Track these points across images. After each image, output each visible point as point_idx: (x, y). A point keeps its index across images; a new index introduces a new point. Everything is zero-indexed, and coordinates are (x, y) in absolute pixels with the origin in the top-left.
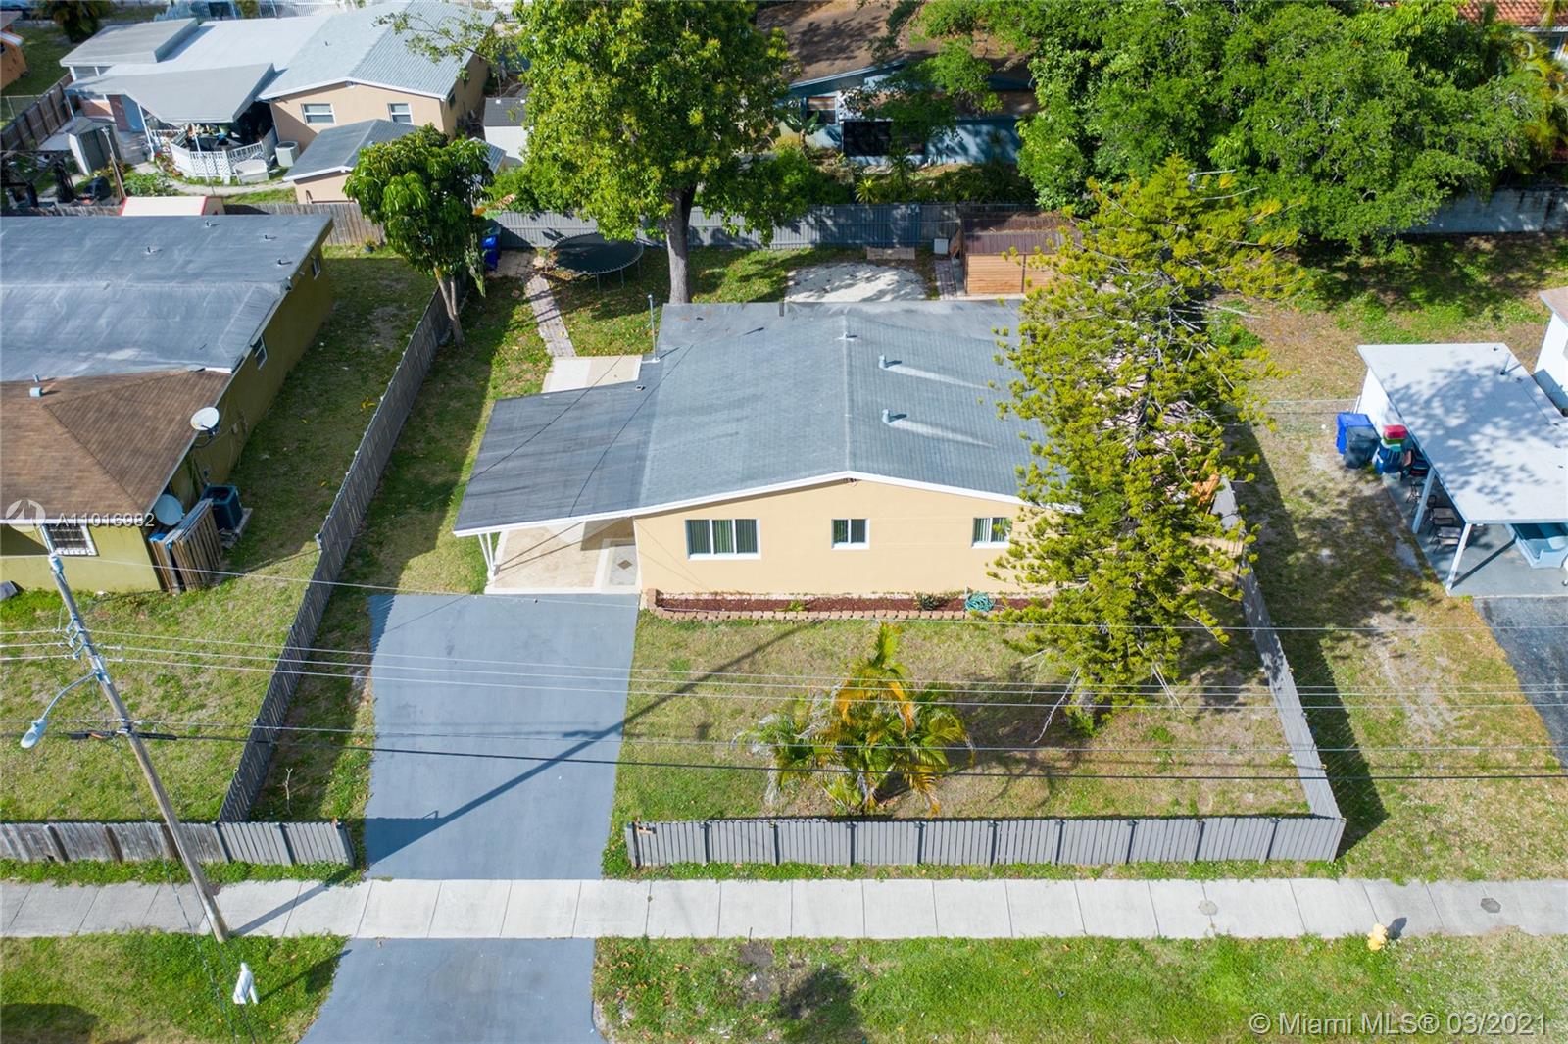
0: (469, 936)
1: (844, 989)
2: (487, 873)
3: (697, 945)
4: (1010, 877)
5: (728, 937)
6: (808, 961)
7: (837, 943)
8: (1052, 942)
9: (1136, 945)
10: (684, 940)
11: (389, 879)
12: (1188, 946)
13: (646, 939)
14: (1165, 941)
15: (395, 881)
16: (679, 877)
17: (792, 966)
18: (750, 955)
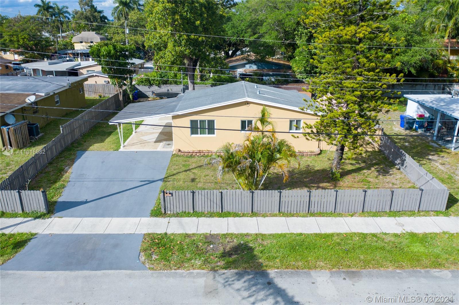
0: (90, 233)
1: (251, 249)
2: (103, 216)
3: (187, 236)
4: (317, 217)
5: (201, 233)
6: (235, 241)
7: (247, 235)
8: (338, 235)
9: (374, 235)
10: (183, 234)
11: (62, 217)
12: (396, 235)
13: (166, 234)
14: (386, 234)
15: (63, 218)
16: (181, 216)
17: (228, 242)
18: (209, 239)
